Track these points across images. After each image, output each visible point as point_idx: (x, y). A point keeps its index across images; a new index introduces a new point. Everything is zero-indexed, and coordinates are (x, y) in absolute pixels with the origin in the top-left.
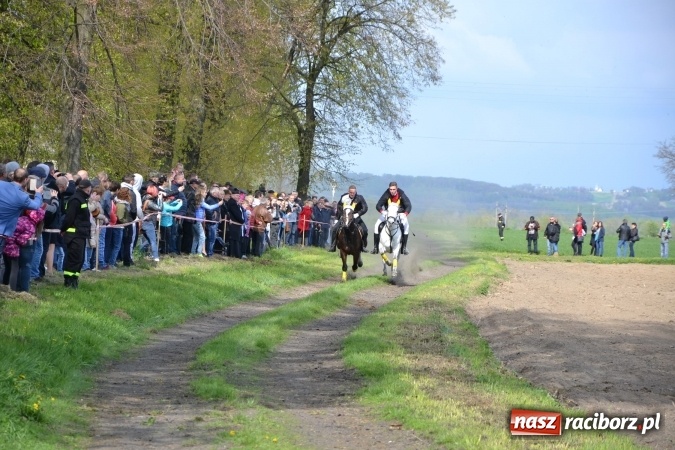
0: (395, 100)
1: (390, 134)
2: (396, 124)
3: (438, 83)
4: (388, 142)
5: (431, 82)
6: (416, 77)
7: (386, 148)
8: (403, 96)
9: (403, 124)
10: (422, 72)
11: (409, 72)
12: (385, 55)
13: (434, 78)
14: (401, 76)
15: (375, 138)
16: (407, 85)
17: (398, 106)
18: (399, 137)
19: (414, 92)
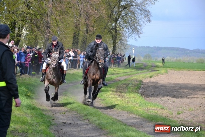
0: (138, 27)
1: (137, 36)
2: (139, 34)
3: (150, 22)
4: (137, 39)
5: (148, 22)
6: (144, 21)
7: (136, 40)
8: (141, 26)
9: (141, 34)
10: (146, 19)
11: (142, 19)
12: (136, 15)
13: (149, 21)
14: (140, 20)
15: (133, 37)
16: (142, 23)
17: (140, 29)
18: (140, 37)
19: (143, 25)
